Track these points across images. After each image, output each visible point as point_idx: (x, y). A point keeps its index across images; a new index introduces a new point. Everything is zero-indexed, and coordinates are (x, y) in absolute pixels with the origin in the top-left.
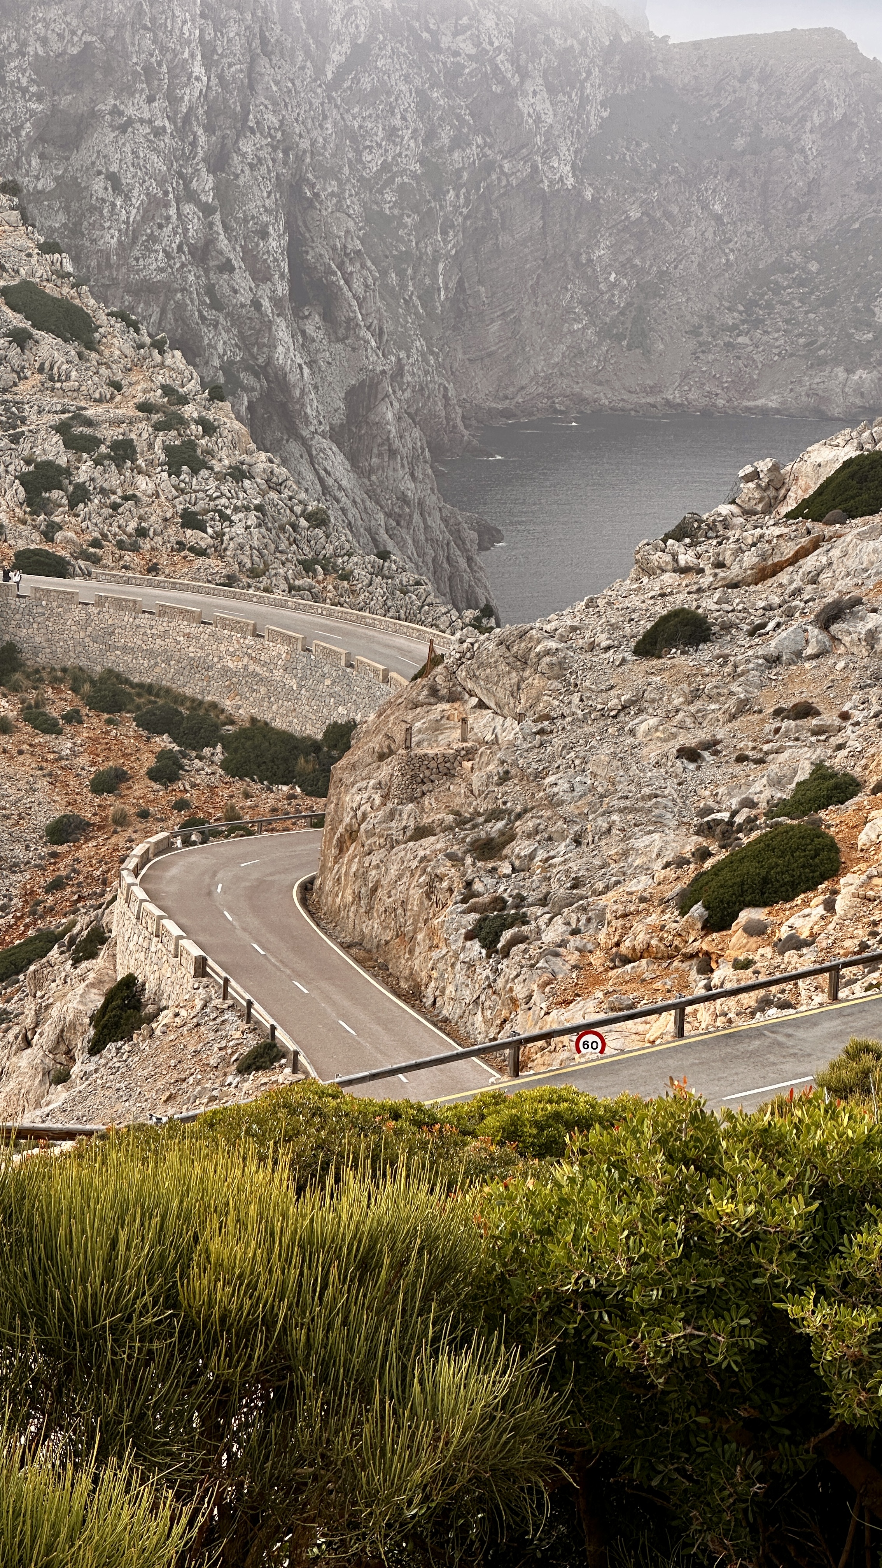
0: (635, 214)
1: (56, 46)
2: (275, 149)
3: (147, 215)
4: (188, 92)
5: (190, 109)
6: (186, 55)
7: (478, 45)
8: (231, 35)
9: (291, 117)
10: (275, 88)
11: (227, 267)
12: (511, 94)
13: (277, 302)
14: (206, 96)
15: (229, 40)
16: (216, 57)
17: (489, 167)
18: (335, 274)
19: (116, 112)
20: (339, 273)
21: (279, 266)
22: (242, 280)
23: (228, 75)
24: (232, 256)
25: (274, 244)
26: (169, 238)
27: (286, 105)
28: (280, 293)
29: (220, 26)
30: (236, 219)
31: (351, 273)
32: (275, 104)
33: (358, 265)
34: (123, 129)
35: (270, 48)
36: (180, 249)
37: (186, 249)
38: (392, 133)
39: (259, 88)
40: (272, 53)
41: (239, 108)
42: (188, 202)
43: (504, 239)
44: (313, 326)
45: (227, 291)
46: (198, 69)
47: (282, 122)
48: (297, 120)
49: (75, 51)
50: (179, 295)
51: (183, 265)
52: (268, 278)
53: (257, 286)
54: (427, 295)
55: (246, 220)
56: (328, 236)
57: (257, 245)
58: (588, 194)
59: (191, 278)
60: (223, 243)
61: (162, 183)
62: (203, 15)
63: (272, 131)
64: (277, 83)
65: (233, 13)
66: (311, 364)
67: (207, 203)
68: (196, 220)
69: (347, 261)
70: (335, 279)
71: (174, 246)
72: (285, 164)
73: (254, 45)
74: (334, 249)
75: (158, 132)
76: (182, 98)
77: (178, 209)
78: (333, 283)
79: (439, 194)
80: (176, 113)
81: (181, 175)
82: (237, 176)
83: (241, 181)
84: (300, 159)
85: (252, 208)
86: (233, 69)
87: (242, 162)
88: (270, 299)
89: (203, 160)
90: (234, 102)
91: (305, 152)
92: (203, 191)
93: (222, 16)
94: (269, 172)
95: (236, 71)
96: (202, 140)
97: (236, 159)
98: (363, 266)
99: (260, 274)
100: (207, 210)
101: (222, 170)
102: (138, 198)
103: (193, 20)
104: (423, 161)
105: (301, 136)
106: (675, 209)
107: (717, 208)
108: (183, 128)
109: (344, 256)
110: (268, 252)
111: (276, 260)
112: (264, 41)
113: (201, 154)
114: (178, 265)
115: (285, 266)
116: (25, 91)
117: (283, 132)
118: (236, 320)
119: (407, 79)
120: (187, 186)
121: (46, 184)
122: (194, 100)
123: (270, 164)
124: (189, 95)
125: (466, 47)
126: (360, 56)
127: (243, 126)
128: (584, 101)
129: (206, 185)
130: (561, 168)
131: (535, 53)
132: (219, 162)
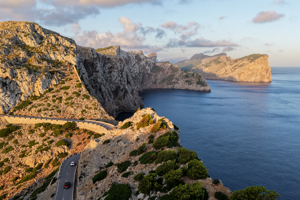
0: (155, 75)
1: (109, 66)
9: (127, 70)
11: (122, 81)
12: (145, 67)
13: (126, 84)
17: (144, 72)
25: (126, 79)
26: (118, 79)
29: (121, 64)
32: (125, 69)
34: (114, 72)
35: (125, 66)
38: (137, 70)
43: (145, 77)
44: (129, 85)
46: (120, 67)
49: (111, 67)
54: (140, 81)
57: (124, 80)
58: (151, 73)
59: (120, 82)
61: (117, 75)
63: (125, 71)
66: (129, 88)
68: (120, 78)
70: (130, 82)
75: (117, 72)
77: (118, 77)
79: (140, 74)
82: (123, 75)
84: (127, 73)
85: (124, 77)
90: (122, 69)
94: (125, 74)
95: (123, 67)
97: (123, 73)
99: (125, 82)
102: (115, 77)
104: (139, 72)
106: (158, 74)
107: (161, 74)
108: (119, 72)
109: (131, 80)
115: (127, 81)
118: (123, 85)
119: (138, 66)
121: (109, 76)
124: (119, 69)
125: (142, 64)
126: (134, 65)
127: (123, 71)
128: (151, 67)
129: (120, 76)
130: (149, 72)
131: (147, 64)
132: (121, 74)
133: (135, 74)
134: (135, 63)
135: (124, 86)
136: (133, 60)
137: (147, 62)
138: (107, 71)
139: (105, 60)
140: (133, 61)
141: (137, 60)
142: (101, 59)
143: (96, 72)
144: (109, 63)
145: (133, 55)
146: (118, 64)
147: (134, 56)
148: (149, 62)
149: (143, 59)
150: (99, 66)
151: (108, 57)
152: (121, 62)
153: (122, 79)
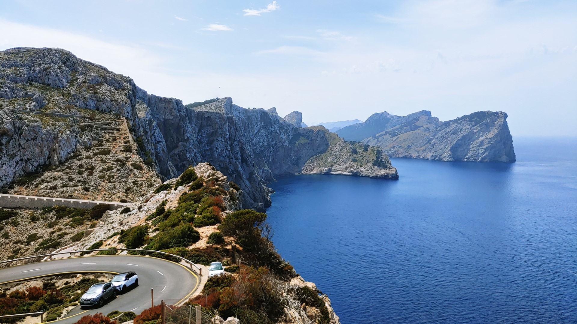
1: (209, 132)
2: (239, 143)
3: (221, 152)
7: (274, 129)
9: (240, 139)
10: (238, 136)
11: (232, 158)
12: (279, 135)
13: (239, 162)
14: (229, 137)
16: (230, 132)
17: (276, 144)
19: (217, 139)
20: (248, 158)
22: (234, 160)
23: (232, 134)
25: (239, 155)
29: (231, 128)
30: (233, 152)
34: (218, 141)
36: (226, 156)
38: (263, 140)
39: (236, 136)
42: (227, 150)
43: (279, 153)
44: (244, 165)
45: (232, 161)
46: (228, 133)
49: (211, 132)
51: (226, 158)
52: (238, 159)
53: (236, 160)
54: (268, 161)
55: (235, 152)
57: (236, 155)
58: (290, 147)
60: (231, 155)
61: (223, 148)
62: (228, 127)
63: (238, 141)
65: (233, 126)
66: (244, 170)
69: (249, 156)
72: (240, 145)
74: (247, 155)
75: (223, 142)
77: (225, 151)
79: (270, 148)
81: (226, 147)
82: (233, 147)
84: (242, 144)
89: (229, 145)
90: (233, 137)
94: (238, 146)
95: (234, 134)
96: (228, 142)
97: (233, 144)
98: (251, 157)
100: (229, 151)
102: (220, 150)
104: (268, 144)
107: (307, 148)
108: (226, 140)
111: (239, 157)
112: (237, 130)
116: (205, 137)
117: (240, 141)
119: (265, 134)
121: (208, 149)
124: (227, 137)
126: (259, 131)
127: (234, 140)
128: (289, 135)
129: (229, 148)
130: (286, 143)
131: (282, 130)
132: (231, 145)
133: (260, 148)
134: (260, 129)
135: (236, 167)
136: (257, 123)
137: (282, 127)
138: (205, 140)
139: (202, 120)
140: (256, 125)
141: (264, 124)
142: (194, 119)
143: (183, 142)
144: (208, 126)
145: (256, 114)
146: (226, 128)
148: (285, 128)
149: (275, 122)
150: (190, 130)
151: (206, 116)
152: (230, 125)
153: (232, 154)
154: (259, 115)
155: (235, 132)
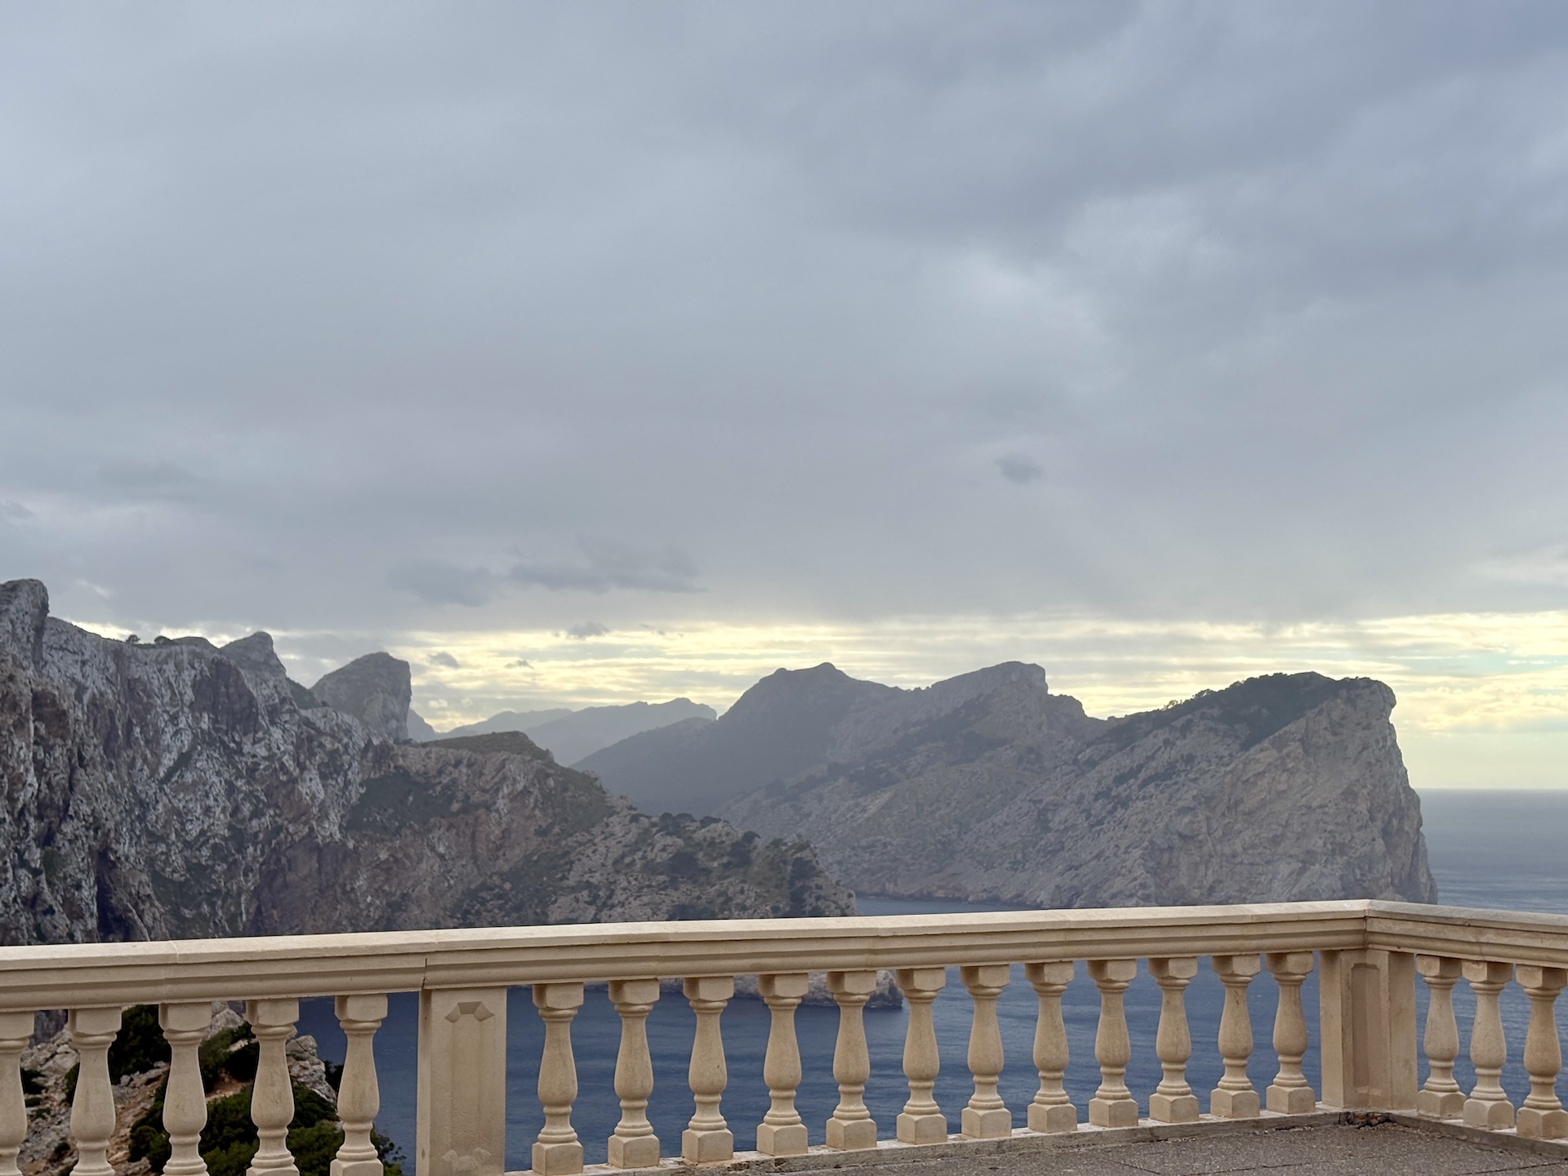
0: (383, 856)
2: (88, 829)
4: (22, 794)
5: (24, 805)
6: (22, 770)
7: (270, 749)
8: (57, 755)
9: (99, 807)
10: (87, 788)
11: (50, 911)
12: (293, 781)
14: (37, 797)
15: (55, 759)
16: (45, 770)
17: (278, 829)
18: (131, 911)
20: (134, 911)
21: (89, 908)
22: (61, 920)
23: (54, 783)
24: (53, 903)
25: (86, 893)
27: (96, 799)
28: (90, 927)
29: (49, 749)
30: (58, 878)
31: (143, 911)
32: (88, 798)
33: (148, 904)
35: (85, 762)
36: (15, 900)
37: (19, 900)
38: (207, 810)
39: (77, 789)
40: (88, 765)
41: (61, 803)
42: (22, 867)
43: (291, 877)
45: (50, 928)
46: (31, 778)
47: (93, 811)
48: (104, 809)
50: (13, 933)
51: (17, 911)
52: (81, 917)
53: (72, 922)
55: (65, 878)
56: (127, 885)
57: (74, 894)
58: (351, 844)
59: (23, 920)
60: (47, 895)
62: (36, 743)
63: (86, 818)
64: (90, 785)
65: (59, 741)
67: (35, 869)
68: (27, 880)
69: (140, 902)
70: (130, 915)
71: (11, 899)
72: (95, 838)
73: (73, 761)
74: (130, 894)
76: (18, 799)
77: (14, 873)
78: (130, 917)
79: (241, 849)
80: (13, 808)
81: (16, 850)
82: (59, 848)
83: (63, 852)
84: (107, 834)
85: (70, 869)
86: (57, 778)
87: (63, 839)
88: (82, 931)
89: (35, 840)
90: (58, 799)
91: (109, 830)
92: (33, 860)
93: (50, 743)
94: (83, 844)
95: (60, 778)
96: (33, 824)
97: (59, 836)
98: (152, 905)
99: (75, 914)
100: (36, 873)
101: (49, 845)
103: (28, 746)
104: (230, 827)
105: (107, 819)
106: (412, 852)
107: (441, 850)
108: (19, 818)
109: (137, 900)
110: (82, 899)
111: (87, 904)
112: (81, 758)
113: (31, 835)
114: (13, 912)
115: (94, 908)
117: (95, 818)
119: (218, 774)
120: (21, 856)
122: (27, 799)
123: (84, 839)
124: (24, 796)
125: (262, 751)
126: (184, 760)
127: (64, 814)
128: (347, 783)
129: (35, 856)
130: (331, 828)
131: (312, 754)
132: (46, 839)
133: (187, 853)
134: (193, 748)
136: (174, 719)
137: (310, 739)
140: (170, 730)
141: (215, 721)
145: (170, 668)
147: (188, 675)
148: (328, 743)
149: (273, 713)
152: (43, 730)
153: (50, 884)
154: (186, 673)
155: (73, 771)
